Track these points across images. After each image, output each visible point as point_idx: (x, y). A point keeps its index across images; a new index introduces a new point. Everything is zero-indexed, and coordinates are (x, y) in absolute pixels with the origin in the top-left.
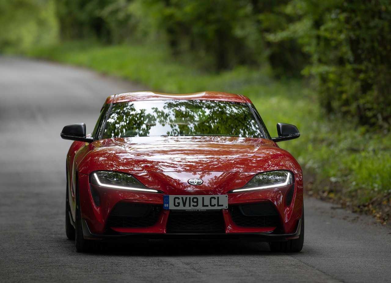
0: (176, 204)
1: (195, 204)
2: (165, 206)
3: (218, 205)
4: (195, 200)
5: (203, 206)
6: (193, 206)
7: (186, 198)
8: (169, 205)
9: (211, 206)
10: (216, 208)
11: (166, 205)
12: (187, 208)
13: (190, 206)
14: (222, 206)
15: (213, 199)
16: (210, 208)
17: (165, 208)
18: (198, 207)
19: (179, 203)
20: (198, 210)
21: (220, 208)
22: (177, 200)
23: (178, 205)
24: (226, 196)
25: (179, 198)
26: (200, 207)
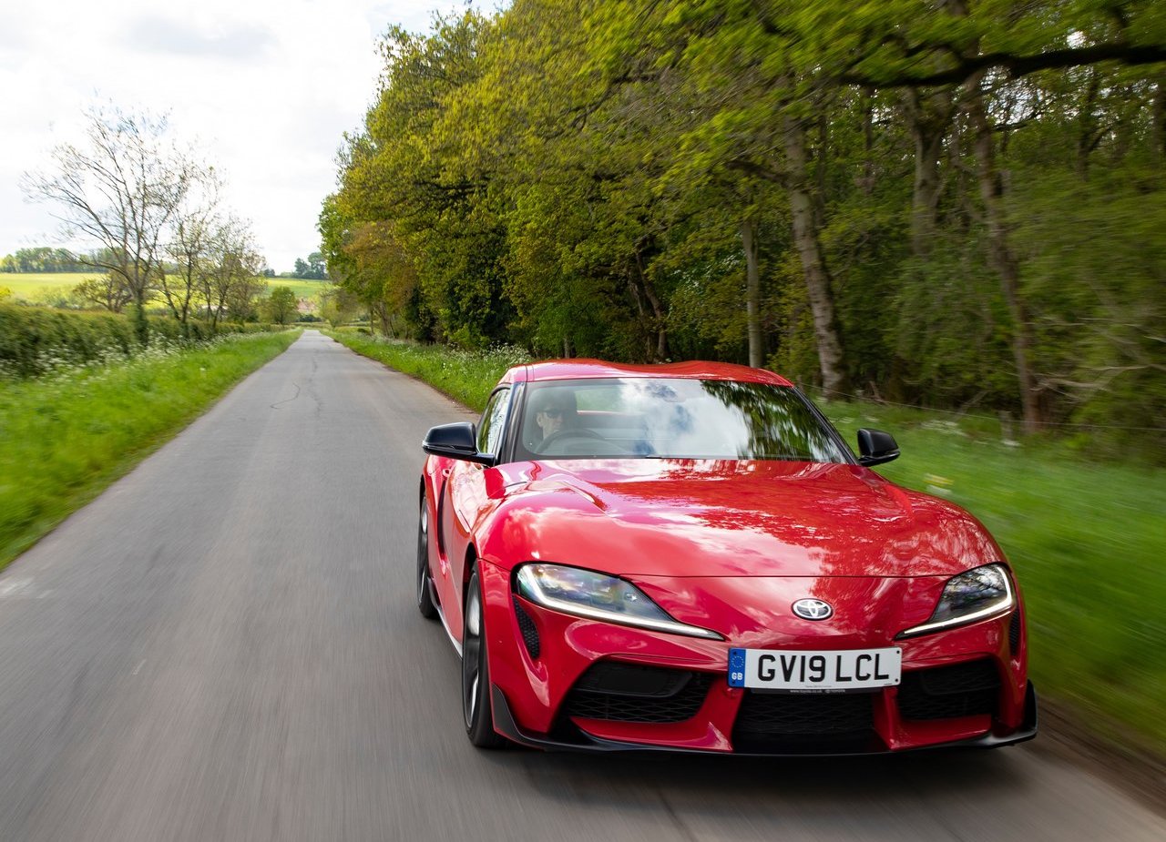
0: (766, 674)
1: (817, 674)
2: (734, 678)
3: (878, 677)
4: (818, 664)
5: (839, 679)
6: (812, 679)
7: (794, 658)
8: (743, 676)
9: (859, 678)
10: (872, 683)
11: (735, 676)
12: (795, 684)
13: (802, 679)
14: (886, 677)
15: (863, 661)
16: (856, 684)
17: (734, 682)
18: (824, 681)
19: (772, 672)
20: (823, 690)
21: (881, 683)
22: (767, 664)
23: (769, 675)
24: (898, 652)
25: (772, 659)
26: (830, 683)
